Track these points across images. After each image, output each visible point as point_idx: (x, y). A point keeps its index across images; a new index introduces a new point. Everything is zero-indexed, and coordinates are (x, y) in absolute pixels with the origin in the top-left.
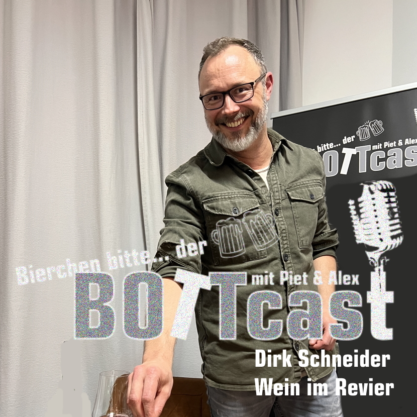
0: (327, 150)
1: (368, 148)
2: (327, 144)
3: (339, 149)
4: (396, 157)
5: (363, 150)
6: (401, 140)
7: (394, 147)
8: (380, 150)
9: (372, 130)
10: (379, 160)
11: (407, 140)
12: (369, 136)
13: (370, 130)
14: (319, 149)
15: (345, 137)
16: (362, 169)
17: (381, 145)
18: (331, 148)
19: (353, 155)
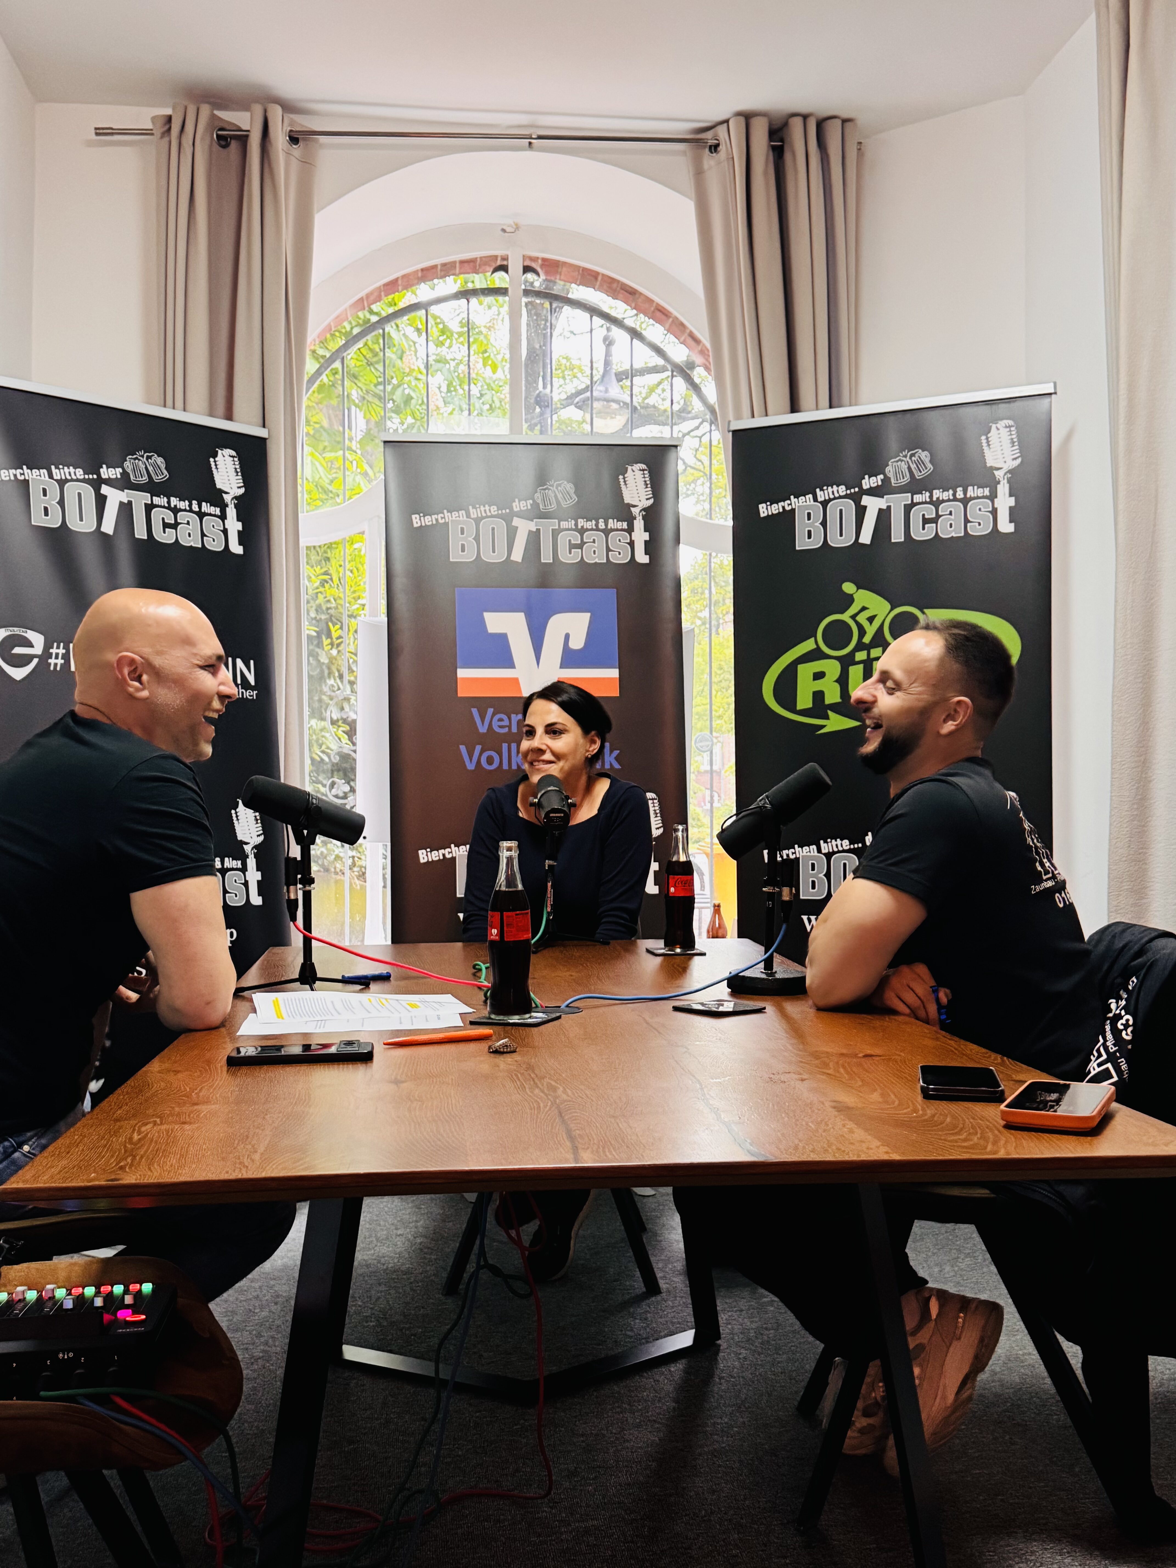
0: (835, 498)
1: (906, 498)
2: (835, 486)
3: (856, 499)
4: (953, 517)
5: (897, 502)
6: (961, 489)
7: (949, 500)
8: (926, 503)
9: (913, 466)
10: (926, 521)
11: (970, 488)
12: (907, 478)
13: (909, 468)
14: (821, 495)
15: (867, 477)
16: (897, 535)
17: (928, 494)
18: (842, 494)
19: (880, 509)
